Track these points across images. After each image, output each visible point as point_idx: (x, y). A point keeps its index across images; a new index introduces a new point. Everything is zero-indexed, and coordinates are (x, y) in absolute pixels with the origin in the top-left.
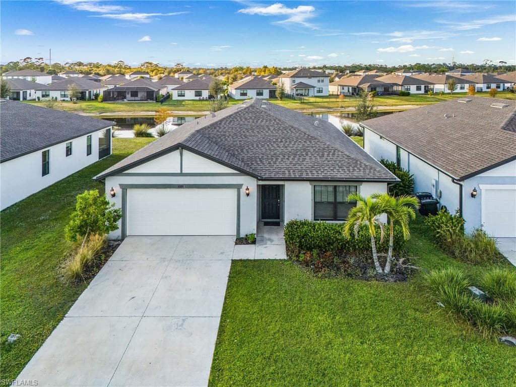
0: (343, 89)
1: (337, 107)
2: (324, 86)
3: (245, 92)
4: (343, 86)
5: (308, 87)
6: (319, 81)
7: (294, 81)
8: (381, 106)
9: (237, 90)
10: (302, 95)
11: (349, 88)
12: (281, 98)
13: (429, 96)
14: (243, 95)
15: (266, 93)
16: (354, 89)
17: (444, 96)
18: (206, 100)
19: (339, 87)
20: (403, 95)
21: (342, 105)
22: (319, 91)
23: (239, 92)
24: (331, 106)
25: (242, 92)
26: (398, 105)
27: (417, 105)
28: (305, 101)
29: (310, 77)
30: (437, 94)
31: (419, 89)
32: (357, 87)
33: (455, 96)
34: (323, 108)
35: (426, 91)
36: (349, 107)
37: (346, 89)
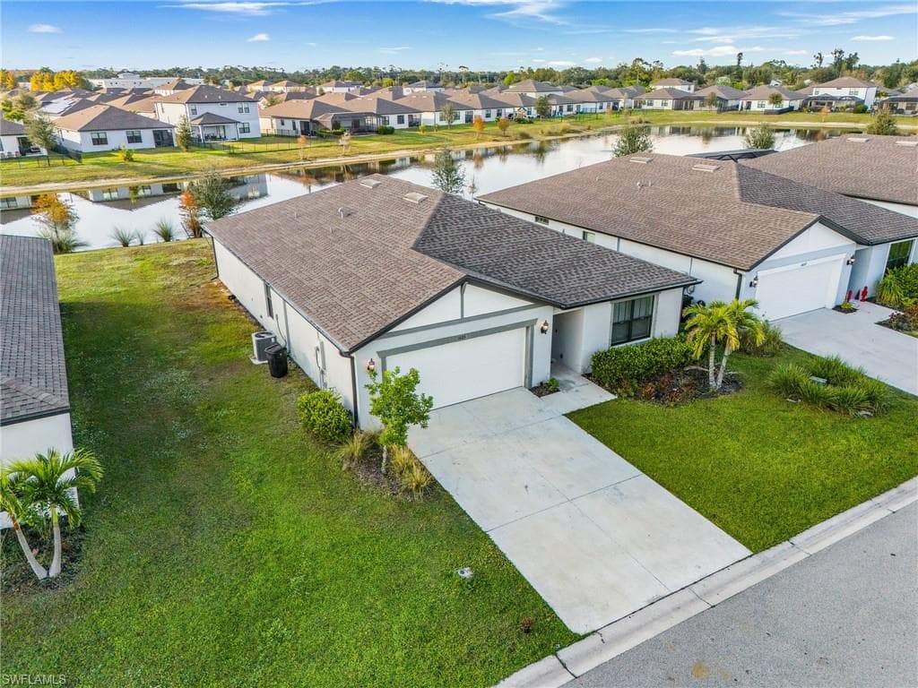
0: (283, 124)
1: (298, 160)
2: (250, 120)
3: (102, 136)
4: (282, 120)
5: (223, 122)
6: (241, 110)
7: (194, 111)
8: (363, 153)
9: (84, 133)
10: (214, 138)
11: (294, 123)
12: (187, 147)
13: (421, 133)
14: (98, 144)
15: (148, 138)
16: (305, 124)
17: (441, 132)
18: (17, 159)
19: (274, 120)
20: (385, 134)
21: (305, 156)
22: (244, 130)
23: (89, 136)
24: (286, 159)
25: (96, 136)
26: (387, 152)
27: (414, 149)
28: (235, 151)
29: (223, 103)
30: (428, 128)
31: (401, 120)
32: (311, 120)
33: (454, 131)
34: (274, 163)
35: (411, 124)
36: (316, 158)
37: (288, 125)
